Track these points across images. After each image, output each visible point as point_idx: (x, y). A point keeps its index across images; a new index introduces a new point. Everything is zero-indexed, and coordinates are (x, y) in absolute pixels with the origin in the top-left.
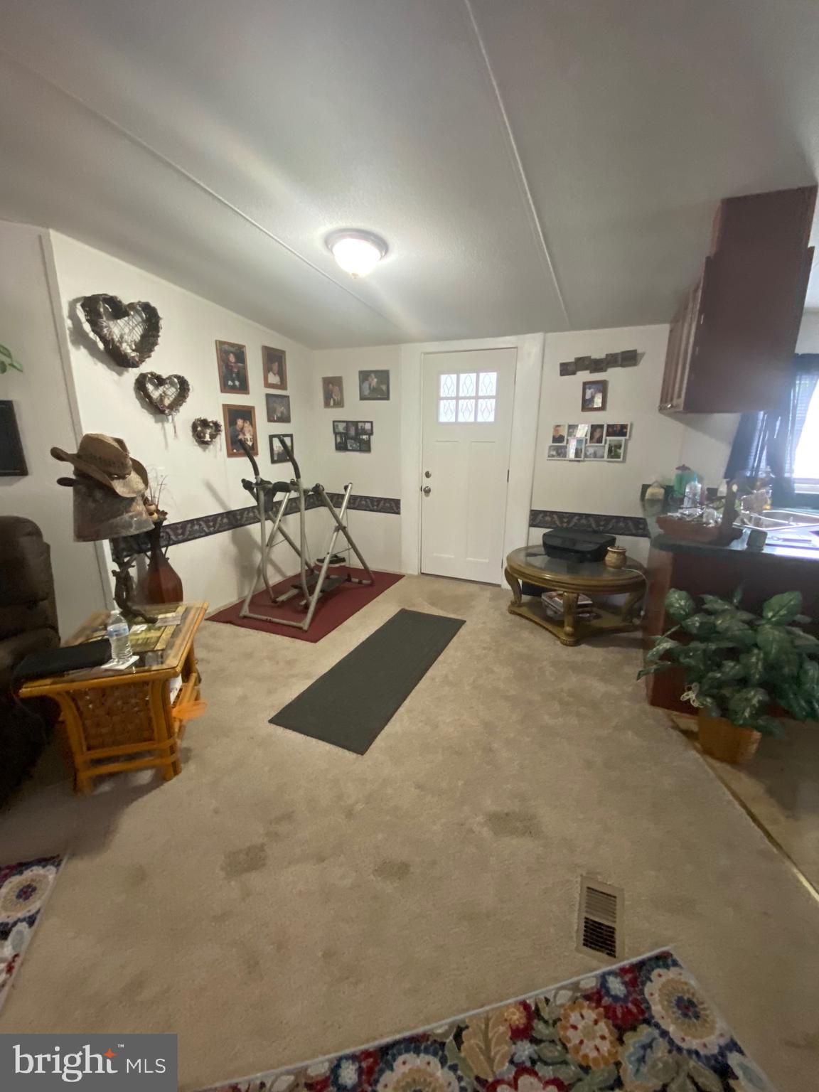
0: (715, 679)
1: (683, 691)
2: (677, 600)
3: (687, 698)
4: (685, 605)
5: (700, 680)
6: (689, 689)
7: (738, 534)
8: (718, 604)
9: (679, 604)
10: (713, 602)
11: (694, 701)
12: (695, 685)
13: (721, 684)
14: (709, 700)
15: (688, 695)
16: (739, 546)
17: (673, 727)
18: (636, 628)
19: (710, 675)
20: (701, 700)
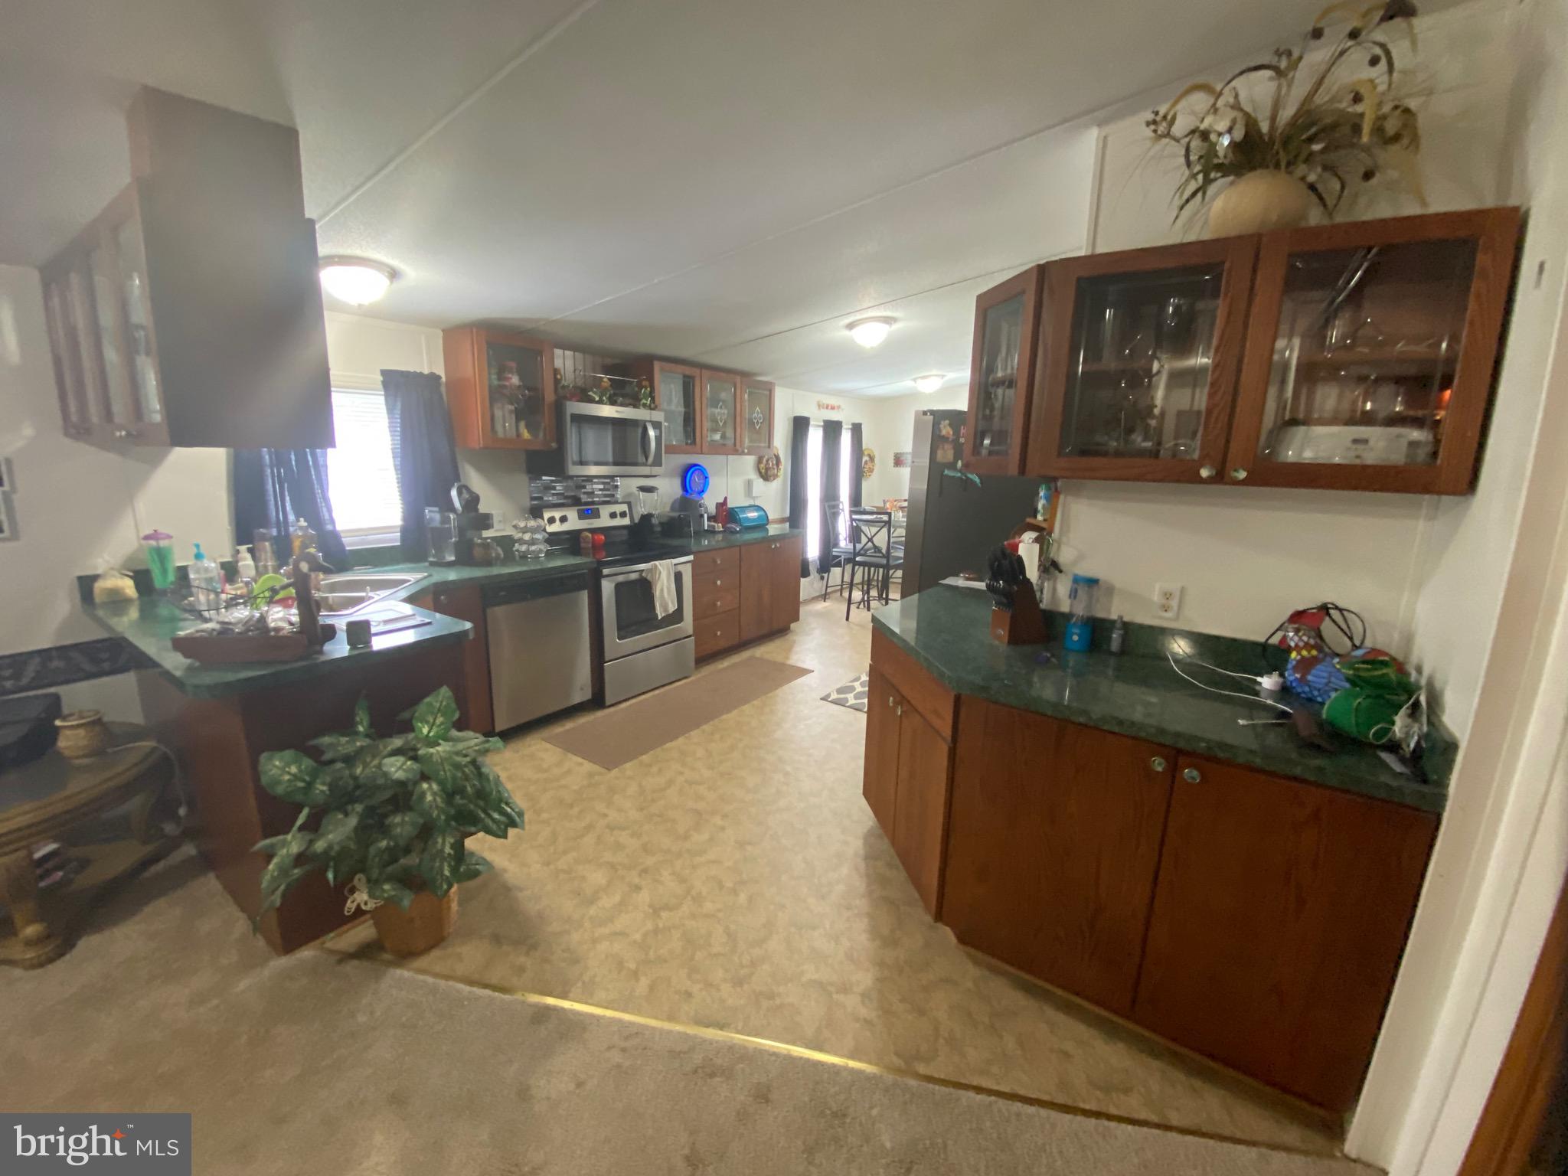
0: (383, 851)
1: (345, 900)
2: (283, 769)
3: (355, 904)
4: (300, 771)
5: (362, 866)
6: (353, 891)
7: (330, 632)
8: (343, 744)
9: (289, 773)
10: (336, 744)
11: (366, 904)
12: (359, 880)
13: (393, 855)
14: (386, 887)
15: (353, 902)
16: (339, 648)
17: (340, 961)
18: (175, 844)
19: (372, 850)
20: (378, 894)
